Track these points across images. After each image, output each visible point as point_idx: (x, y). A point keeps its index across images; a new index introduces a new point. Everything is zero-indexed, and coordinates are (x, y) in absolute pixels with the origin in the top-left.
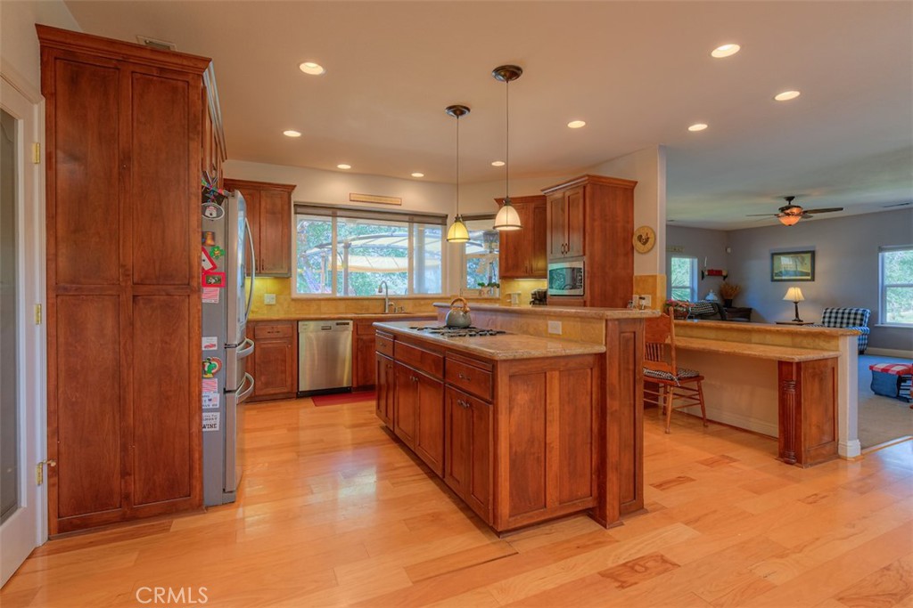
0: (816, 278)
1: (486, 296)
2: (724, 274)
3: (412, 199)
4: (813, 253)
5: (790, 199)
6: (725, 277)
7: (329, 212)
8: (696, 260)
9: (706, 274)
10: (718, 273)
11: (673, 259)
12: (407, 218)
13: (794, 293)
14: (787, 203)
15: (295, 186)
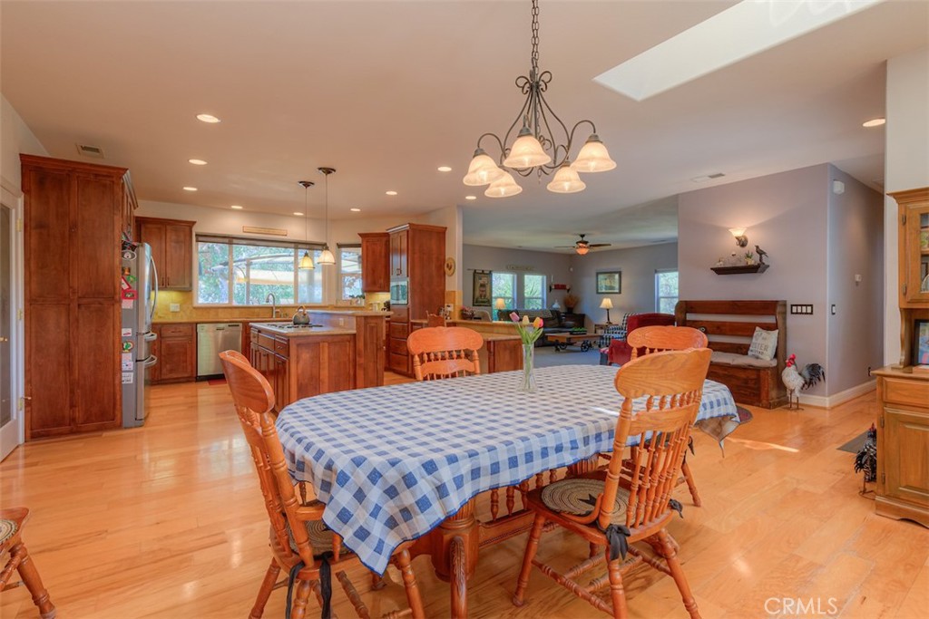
0: (622, 291)
1: (355, 305)
2: (568, 288)
3: (295, 230)
4: (620, 273)
5: (582, 236)
6: (568, 290)
7: (227, 240)
8: (545, 277)
9: (552, 288)
10: (563, 287)
11: (526, 276)
12: (293, 245)
13: (607, 302)
14: (580, 239)
15: (194, 223)
